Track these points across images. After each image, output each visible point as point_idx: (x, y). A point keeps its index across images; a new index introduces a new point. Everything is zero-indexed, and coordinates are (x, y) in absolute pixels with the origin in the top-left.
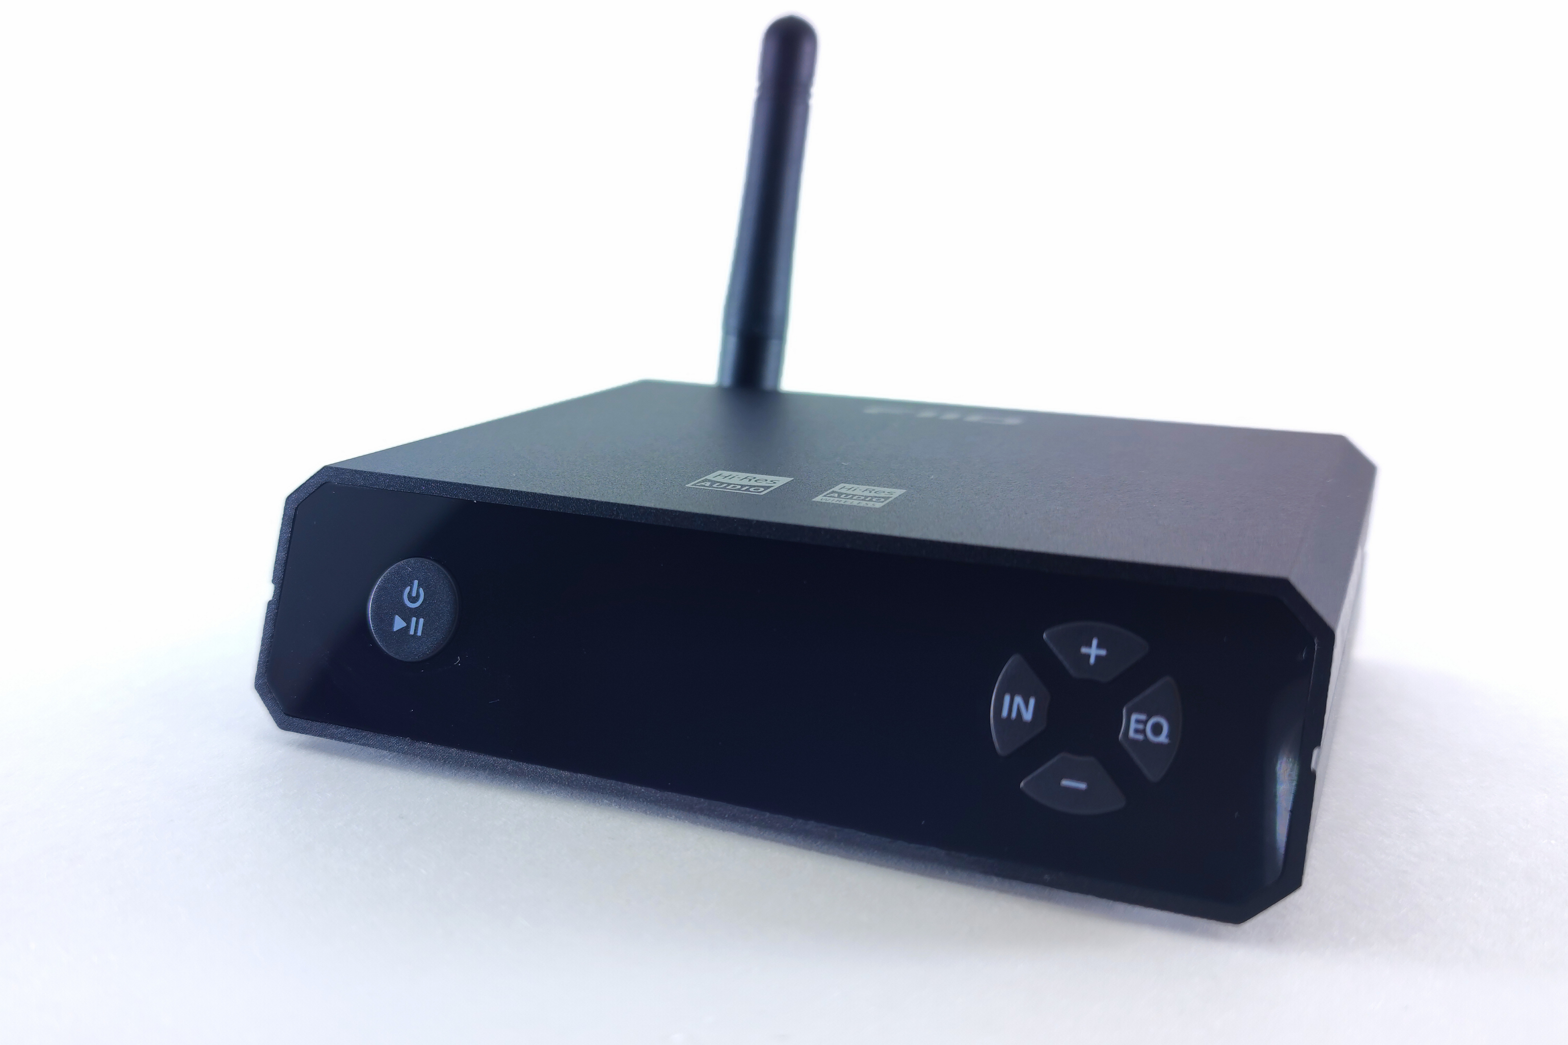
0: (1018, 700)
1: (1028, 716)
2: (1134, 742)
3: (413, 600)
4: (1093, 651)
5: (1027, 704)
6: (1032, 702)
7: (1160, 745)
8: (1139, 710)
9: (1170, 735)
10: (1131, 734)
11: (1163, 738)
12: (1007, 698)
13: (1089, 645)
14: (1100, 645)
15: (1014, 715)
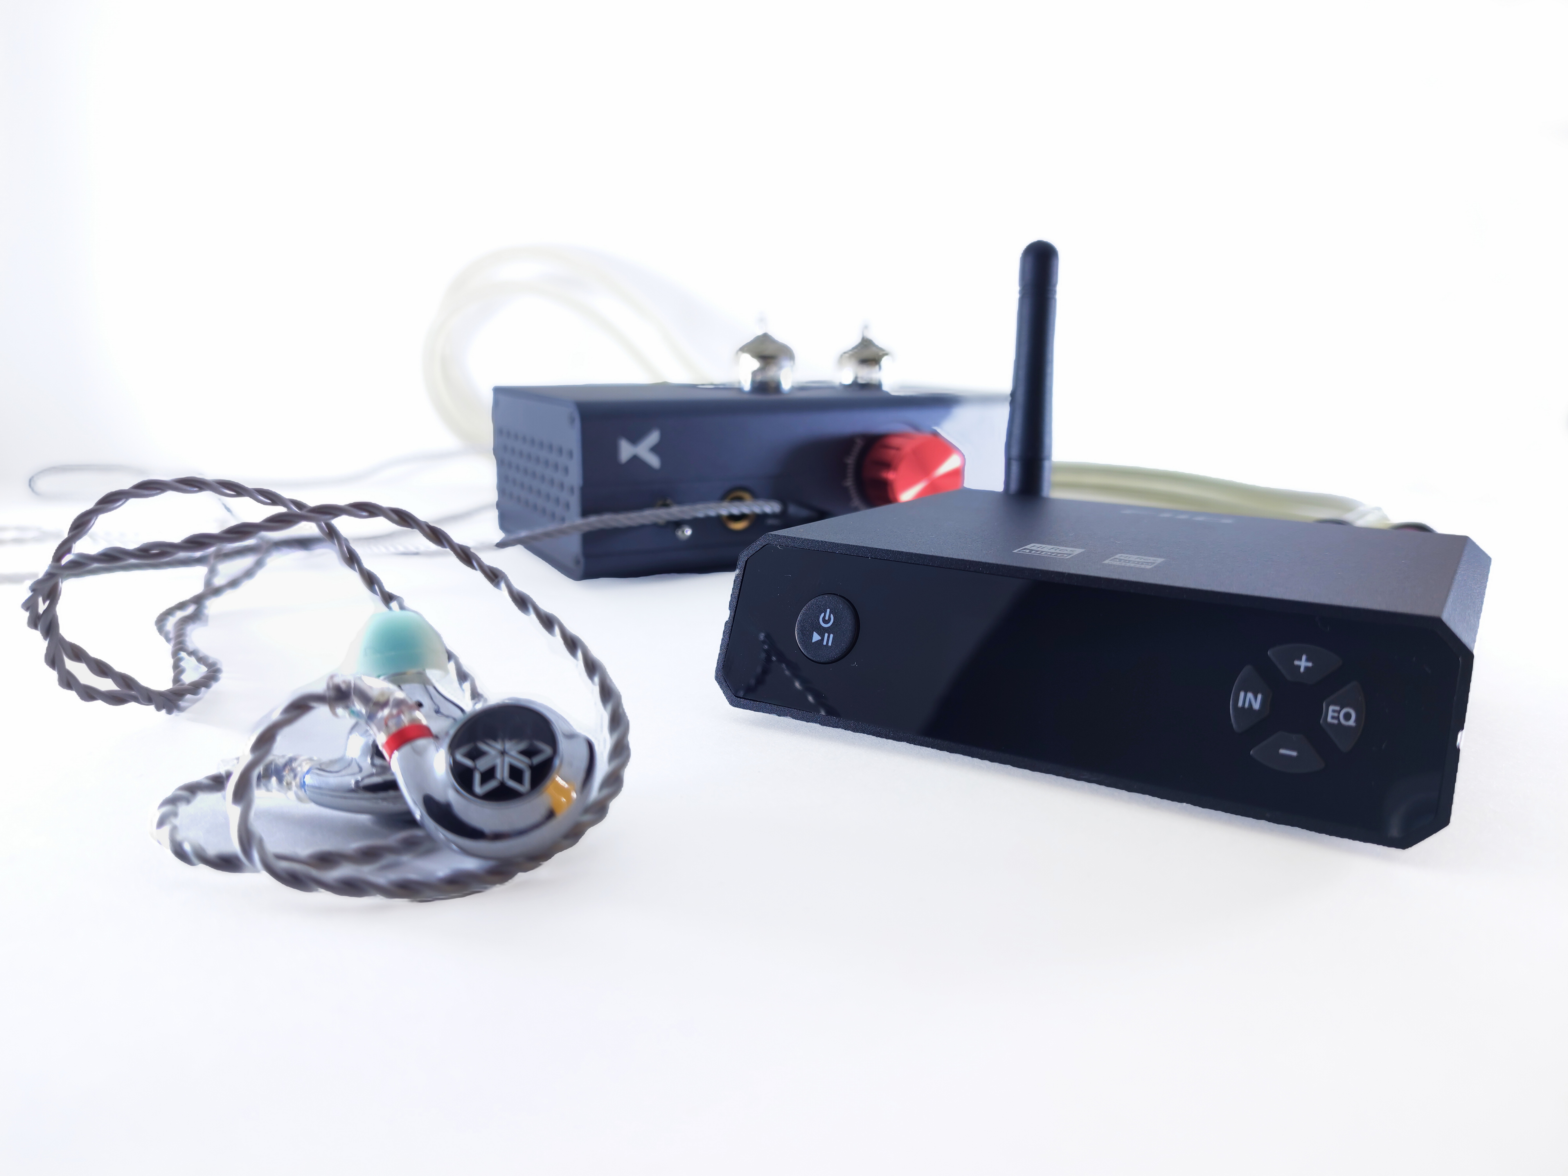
0: (1250, 695)
1: (1256, 706)
2: (1332, 725)
3: (825, 621)
4: (1303, 663)
5: (1256, 698)
6: (1259, 696)
7: (1350, 727)
8: (1335, 704)
9: (1356, 721)
10: (1329, 719)
11: (1352, 723)
12: (1242, 694)
13: (1300, 659)
14: (1308, 660)
15: (1247, 705)
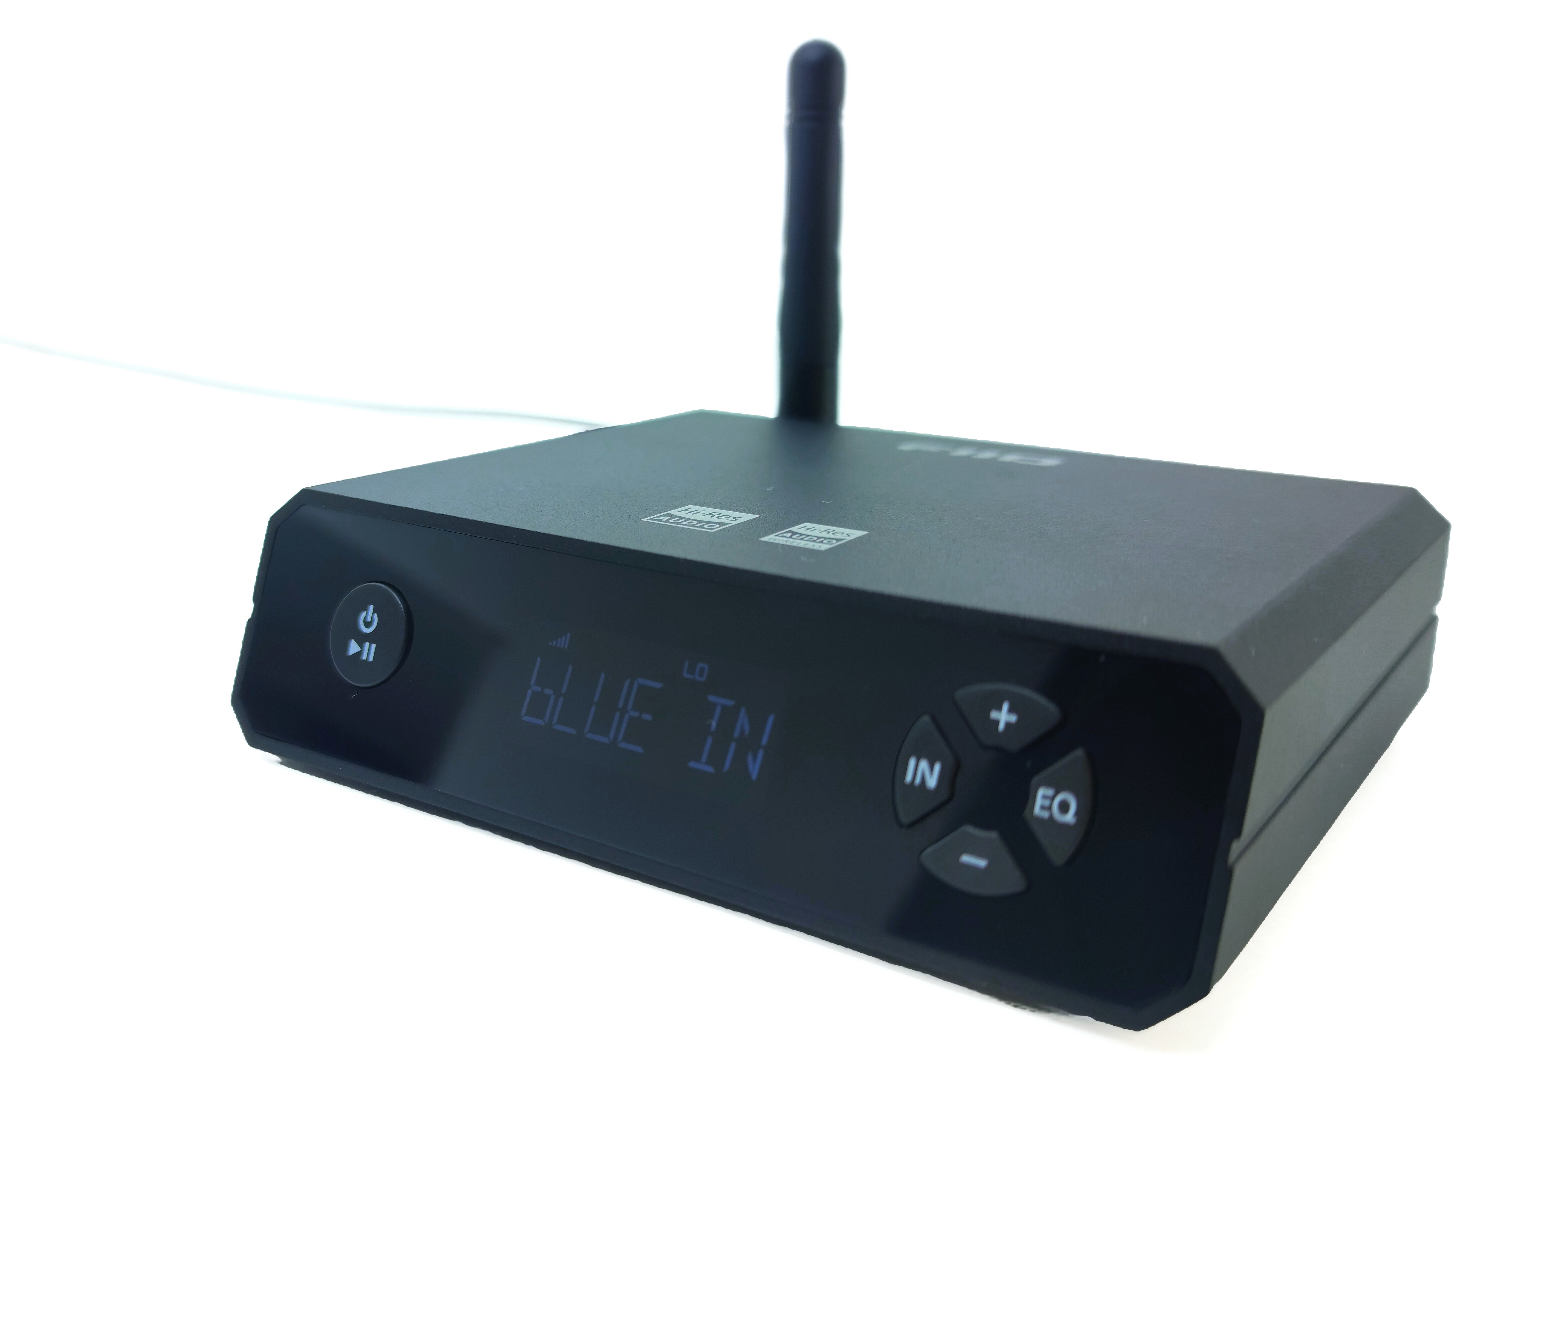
0: (924, 765)
1: (932, 782)
2: (1040, 820)
3: (368, 624)
4: (1004, 716)
5: (932, 768)
6: (937, 767)
7: (1065, 826)
8: (1048, 784)
9: (1077, 814)
10: (1037, 810)
12: (912, 762)
13: (1000, 708)
14: (1011, 710)
15: (918, 780)
